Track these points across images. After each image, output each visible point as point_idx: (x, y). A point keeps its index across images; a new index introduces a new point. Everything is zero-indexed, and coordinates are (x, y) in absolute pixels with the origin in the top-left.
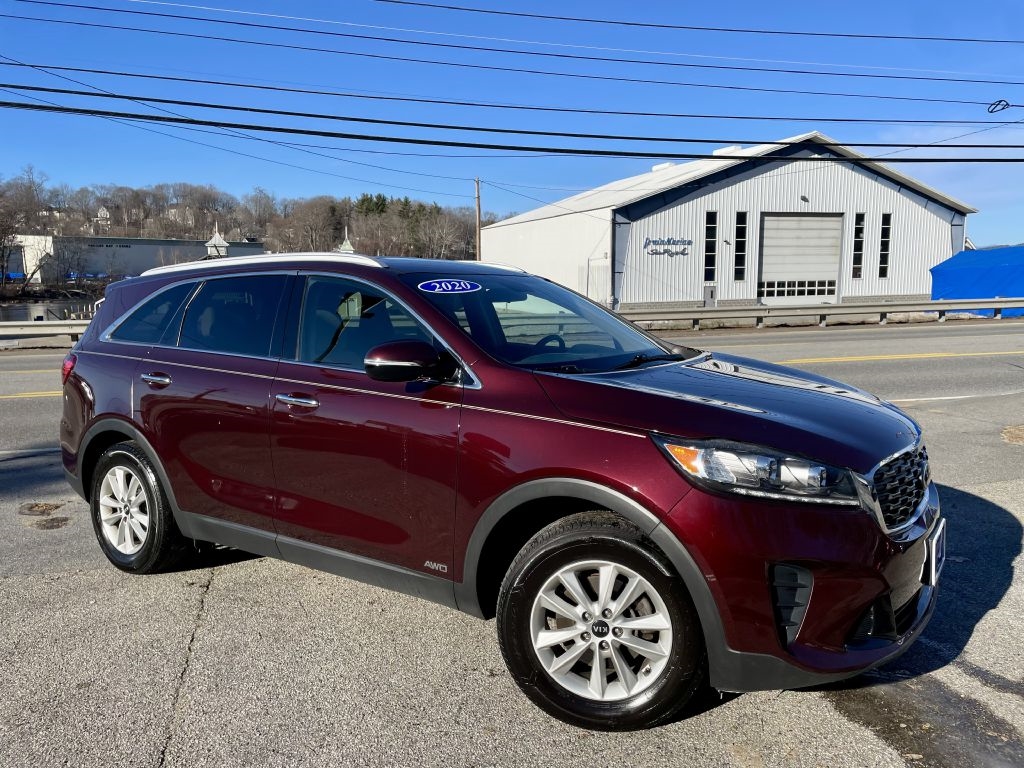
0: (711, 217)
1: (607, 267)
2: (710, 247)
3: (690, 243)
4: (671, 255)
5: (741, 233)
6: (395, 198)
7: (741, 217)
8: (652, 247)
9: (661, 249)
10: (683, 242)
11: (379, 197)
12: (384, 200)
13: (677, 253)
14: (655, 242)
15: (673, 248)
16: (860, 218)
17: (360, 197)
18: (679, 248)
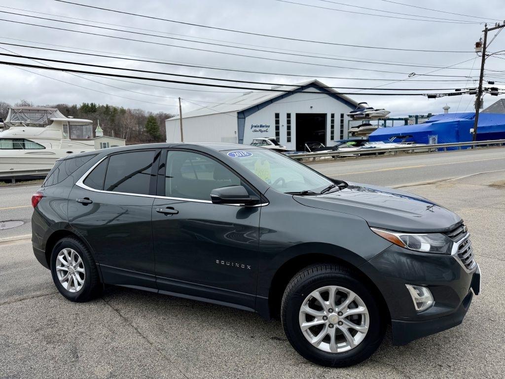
0: (277, 116)
1: (236, 137)
2: (277, 128)
3: (269, 126)
4: (262, 131)
5: (289, 122)
6: (101, 105)
7: (289, 116)
8: (254, 129)
9: (258, 129)
10: (267, 126)
11: (92, 104)
12: (95, 106)
13: (264, 131)
14: (255, 126)
15: (263, 129)
16: (333, 116)
17: (82, 105)
18: (264, 129)
